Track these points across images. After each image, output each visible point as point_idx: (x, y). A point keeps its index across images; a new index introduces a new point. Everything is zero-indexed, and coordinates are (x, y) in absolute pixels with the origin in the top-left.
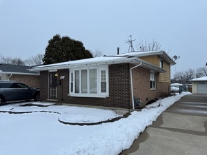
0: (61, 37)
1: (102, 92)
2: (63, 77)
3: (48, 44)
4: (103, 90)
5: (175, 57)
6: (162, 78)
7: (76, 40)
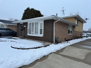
0: (30, 9)
1: (40, 34)
2: (25, 26)
3: (24, 12)
4: (41, 33)
5: (86, 19)
6: (77, 29)
7: (37, 10)
